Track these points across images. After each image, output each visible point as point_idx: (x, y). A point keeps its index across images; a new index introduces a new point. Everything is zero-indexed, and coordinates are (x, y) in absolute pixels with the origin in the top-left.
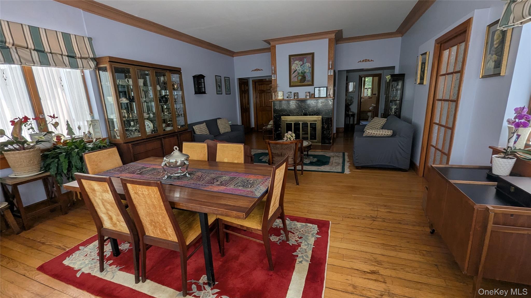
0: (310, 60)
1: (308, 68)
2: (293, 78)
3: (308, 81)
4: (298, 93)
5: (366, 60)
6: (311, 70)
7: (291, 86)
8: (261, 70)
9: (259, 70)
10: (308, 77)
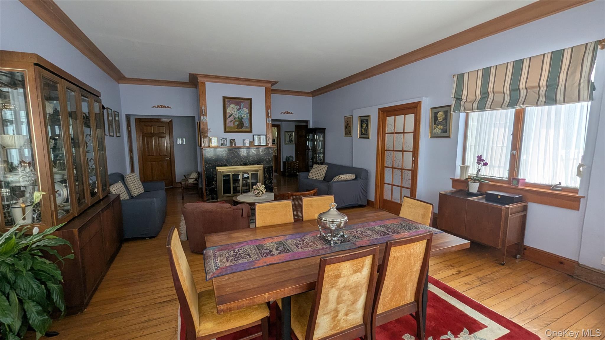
0: (248, 106)
1: (245, 114)
2: (228, 123)
3: (247, 127)
4: (235, 140)
5: (287, 113)
6: (249, 116)
7: (225, 131)
8: (168, 107)
9: (165, 107)
10: (246, 123)
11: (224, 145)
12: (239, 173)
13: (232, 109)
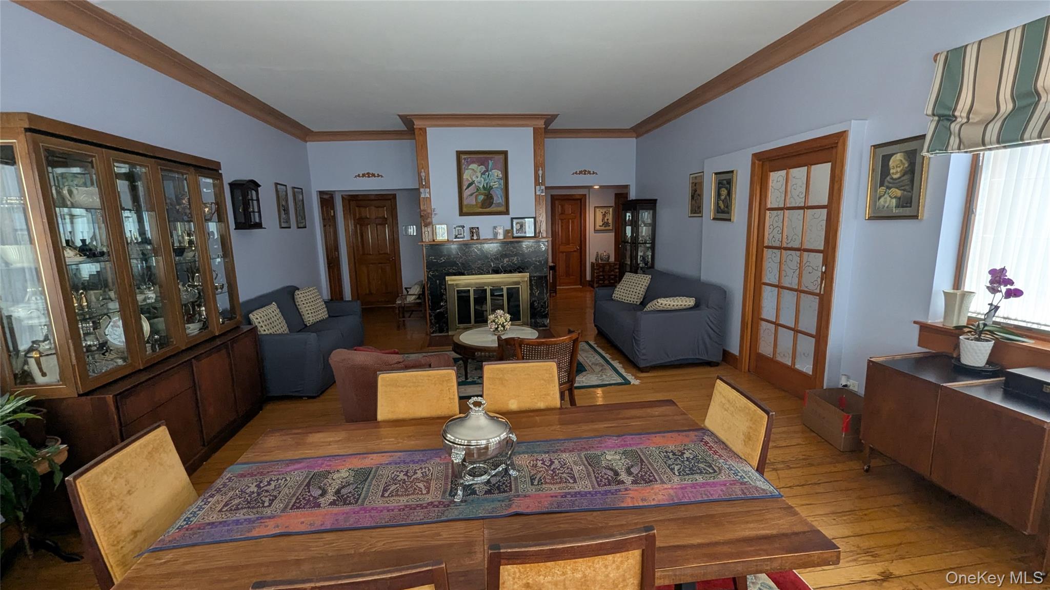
0: (501, 164)
1: (496, 180)
2: (467, 198)
3: (499, 205)
4: (478, 228)
5: (584, 172)
6: (502, 184)
7: (462, 213)
8: (379, 176)
9: (373, 175)
10: (498, 198)
11: (459, 238)
12: (485, 288)
13: (473, 173)
